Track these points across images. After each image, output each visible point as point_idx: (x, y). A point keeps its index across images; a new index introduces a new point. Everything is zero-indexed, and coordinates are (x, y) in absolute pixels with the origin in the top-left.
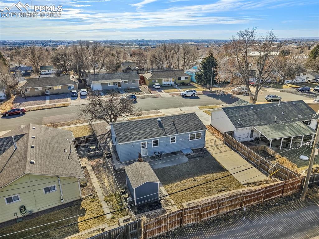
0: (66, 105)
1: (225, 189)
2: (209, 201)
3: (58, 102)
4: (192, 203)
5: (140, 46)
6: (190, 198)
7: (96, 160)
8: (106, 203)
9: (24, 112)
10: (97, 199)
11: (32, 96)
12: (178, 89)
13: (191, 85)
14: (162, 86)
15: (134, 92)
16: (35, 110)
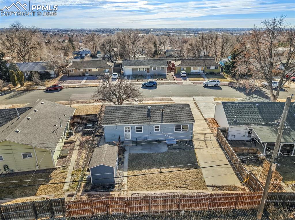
0: (96, 86)
1: (185, 186)
2: (156, 195)
3: (91, 82)
4: (137, 193)
5: (195, 34)
6: (144, 188)
7: (87, 137)
8: (71, 176)
9: (61, 88)
10: (66, 171)
11: (75, 76)
12: (204, 78)
13: (221, 75)
14: (190, 74)
15: (159, 78)
16: (70, 88)
